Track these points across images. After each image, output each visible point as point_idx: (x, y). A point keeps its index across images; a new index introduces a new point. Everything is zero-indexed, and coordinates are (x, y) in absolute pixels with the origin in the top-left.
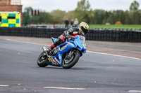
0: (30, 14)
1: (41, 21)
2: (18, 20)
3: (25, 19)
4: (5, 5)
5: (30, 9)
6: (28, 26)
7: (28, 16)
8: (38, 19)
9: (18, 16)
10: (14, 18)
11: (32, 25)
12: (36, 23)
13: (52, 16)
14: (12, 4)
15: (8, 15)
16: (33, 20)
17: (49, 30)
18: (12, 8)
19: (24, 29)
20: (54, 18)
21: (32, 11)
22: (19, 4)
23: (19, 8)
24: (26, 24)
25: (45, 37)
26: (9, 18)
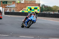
0: (44, 7)
1: (48, 10)
2: (38, 10)
4: (33, 4)
6: (43, 12)
7: (43, 8)
9: (39, 8)
10: (37, 9)
11: (44, 12)
12: (46, 11)
13: (53, 8)
14: (36, 3)
15: (34, 8)
16: (45, 10)
17: (52, 14)
18: (36, 5)
19: (41, 14)
20: (54, 9)
21: (45, 6)
22: (39, 3)
23: (39, 5)
24: (42, 11)
25: (50, 17)
26: (35, 9)
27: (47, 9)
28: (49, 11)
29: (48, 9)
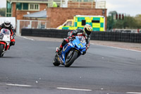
0: (115, 18)
1: (125, 26)
2: (102, 24)
3: (110, 23)
4: (90, 9)
5: (114, 13)
6: (113, 30)
7: (113, 20)
8: (122, 24)
9: (103, 20)
10: (98, 22)
11: (116, 29)
12: (120, 27)
13: (136, 21)
14: (96, 7)
15: (92, 19)
16: (117, 24)
17: (134, 35)
18: (96, 11)
20: (139, 22)
21: (117, 15)
22: (103, 8)
23: (103, 12)
24: (110, 28)
25: (129, 42)
26: (93, 21)
27: (122, 23)
28: (128, 27)
29: (126, 21)
